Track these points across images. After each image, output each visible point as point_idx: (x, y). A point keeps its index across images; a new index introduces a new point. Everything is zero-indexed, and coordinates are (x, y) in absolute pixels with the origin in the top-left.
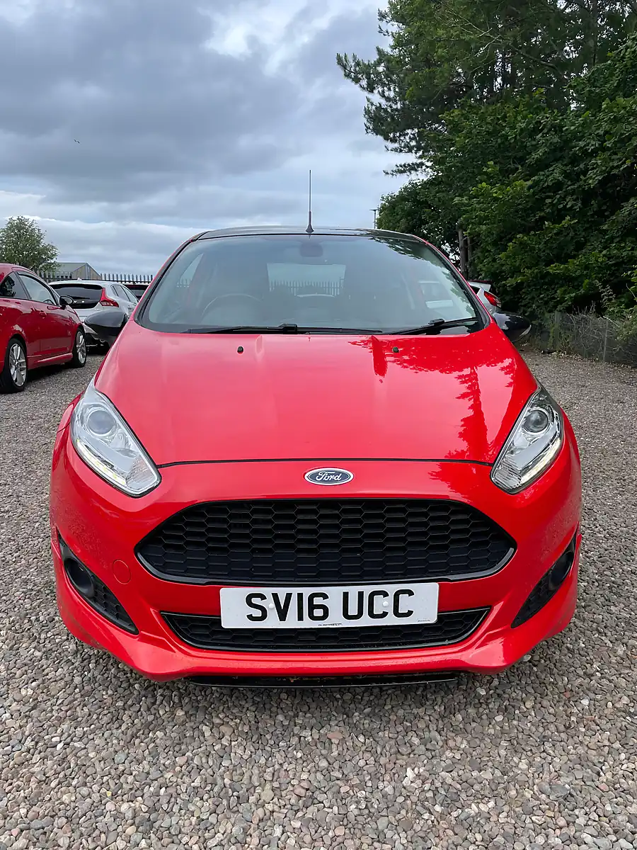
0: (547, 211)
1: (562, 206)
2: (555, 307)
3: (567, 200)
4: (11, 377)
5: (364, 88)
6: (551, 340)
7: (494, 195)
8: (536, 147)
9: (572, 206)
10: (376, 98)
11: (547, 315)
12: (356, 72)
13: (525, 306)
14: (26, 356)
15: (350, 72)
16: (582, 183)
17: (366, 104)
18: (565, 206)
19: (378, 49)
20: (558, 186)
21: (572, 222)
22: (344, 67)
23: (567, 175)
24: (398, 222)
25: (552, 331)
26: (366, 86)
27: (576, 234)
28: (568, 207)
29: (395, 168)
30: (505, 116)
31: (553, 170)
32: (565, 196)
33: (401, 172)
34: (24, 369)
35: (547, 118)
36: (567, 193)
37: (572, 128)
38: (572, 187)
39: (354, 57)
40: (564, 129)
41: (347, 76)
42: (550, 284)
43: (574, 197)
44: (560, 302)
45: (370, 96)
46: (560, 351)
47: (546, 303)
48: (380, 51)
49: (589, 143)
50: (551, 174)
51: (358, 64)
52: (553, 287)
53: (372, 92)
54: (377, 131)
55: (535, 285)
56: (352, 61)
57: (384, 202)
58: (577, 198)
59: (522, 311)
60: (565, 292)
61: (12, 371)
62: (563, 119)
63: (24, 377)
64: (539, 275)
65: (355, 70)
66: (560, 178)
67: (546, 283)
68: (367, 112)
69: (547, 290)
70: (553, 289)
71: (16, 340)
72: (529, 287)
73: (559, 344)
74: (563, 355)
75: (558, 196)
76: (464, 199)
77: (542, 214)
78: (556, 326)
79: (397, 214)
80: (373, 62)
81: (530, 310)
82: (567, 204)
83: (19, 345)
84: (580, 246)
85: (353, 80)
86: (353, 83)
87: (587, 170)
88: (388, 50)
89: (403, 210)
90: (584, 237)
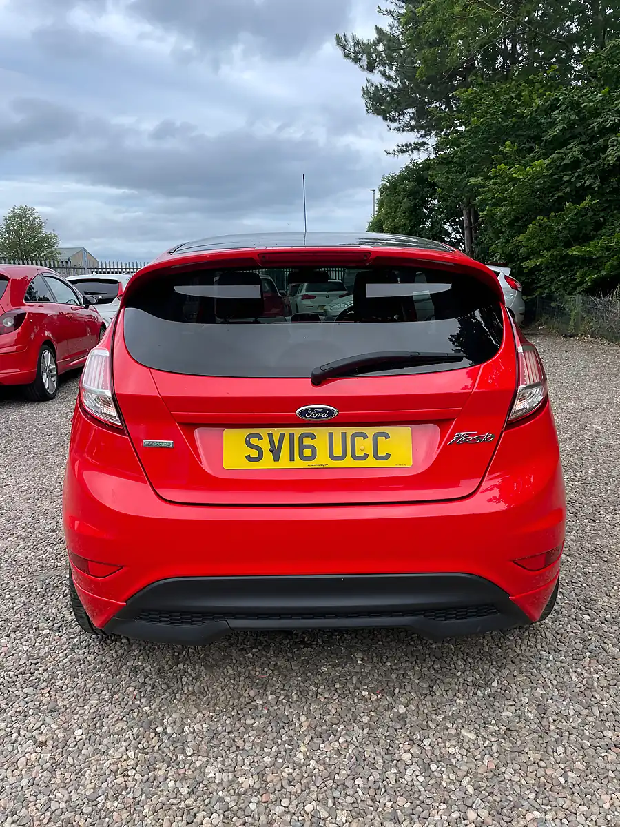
0: (566, 190)
1: (580, 184)
2: (575, 289)
3: (586, 179)
4: (43, 384)
5: (364, 68)
6: (572, 323)
7: (514, 176)
8: (552, 125)
9: (591, 185)
10: (377, 79)
11: (567, 297)
12: (355, 52)
13: (541, 287)
14: (56, 362)
15: (350, 52)
16: (601, 161)
17: (364, 84)
18: (583, 185)
19: (377, 28)
20: (576, 164)
21: (593, 203)
22: (344, 47)
23: (586, 154)
24: (400, 202)
25: (573, 313)
26: (365, 66)
27: (595, 214)
28: (586, 185)
29: (396, 148)
30: (520, 95)
31: (572, 148)
32: (584, 175)
33: (404, 152)
34: (55, 375)
35: (566, 94)
36: (585, 172)
37: (591, 104)
38: (590, 165)
39: (354, 37)
40: (583, 106)
41: (347, 56)
42: (569, 265)
43: (593, 175)
44: (580, 284)
45: (370, 76)
46: (583, 334)
47: (565, 285)
48: (379, 30)
49: (608, 119)
50: (571, 152)
51: (357, 44)
52: (572, 268)
53: (372, 71)
54: (378, 111)
55: (554, 267)
56: (351, 40)
57: (384, 182)
58: (596, 176)
59: (538, 292)
60: (585, 274)
61: (45, 378)
62: (582, 96)
63: (55, 383)
64: (559, 257)
65: (355, 50)
66: (579, 156)
67: (564, 265)
68: (366, 92)
69: (566, 271)
70: (572, 271)
71: (46, 346)
72: (548, 269)
73: (581, 328)
74: (586, 338)
75: (576, 174)
76: (480, 179)
77: (560, 194)
78: (578, 309)
79: (399, 195)
80: (372, 42)
81: (547, 291)
82: (585, 183)
83: (49, 351)
84: (599, 226)
85: (353, 60)
86: (353, 63)
87: (606, 148)
88: (386, 29)
89: (405, 190)
90: (603, 217)
